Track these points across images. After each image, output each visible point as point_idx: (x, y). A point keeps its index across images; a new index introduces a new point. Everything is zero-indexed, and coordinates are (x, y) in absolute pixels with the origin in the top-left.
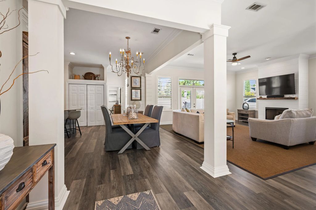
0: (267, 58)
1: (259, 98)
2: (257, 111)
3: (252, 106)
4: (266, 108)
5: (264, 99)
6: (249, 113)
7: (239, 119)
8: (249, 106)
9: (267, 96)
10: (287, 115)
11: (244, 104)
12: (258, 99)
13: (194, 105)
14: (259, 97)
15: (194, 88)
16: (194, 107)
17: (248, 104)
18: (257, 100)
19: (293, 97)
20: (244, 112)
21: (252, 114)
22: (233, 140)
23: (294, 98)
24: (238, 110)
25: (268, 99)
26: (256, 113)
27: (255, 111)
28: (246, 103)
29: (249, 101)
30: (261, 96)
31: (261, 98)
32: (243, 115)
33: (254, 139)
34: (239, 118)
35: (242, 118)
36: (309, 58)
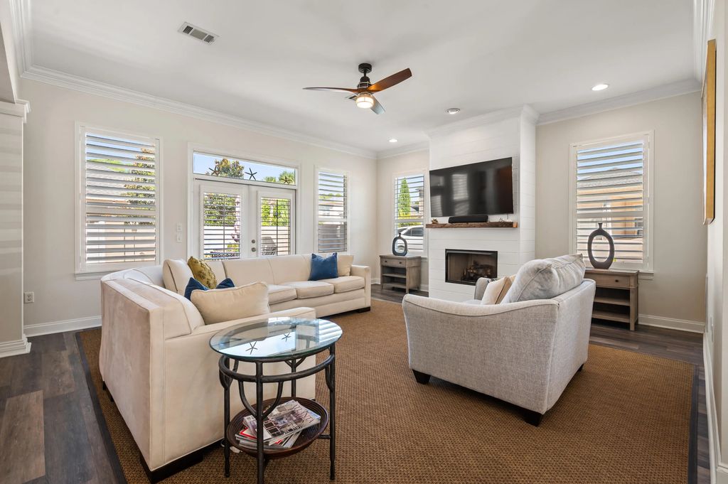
0: (453, 109)
1: (431, 223)
2: (425, 258)
3: (415, 246)
4: (446, 250)
5: (443, 226)
6: (407, 265)
7: (383, 281)
8: (408, 246)
9: (448, 218)
10: (537, 285)
11: (395, 239)
12: (428, 226)
13: (254, 246)
14: (430, 220)
15: (253, 189)
16: (253, 250)
17: (404, 240)
18: (426, 231)
19: (507, 221)
20: (396, 264)
21: (414, 267)
22: (332, 437)
23: (510, 225)
24: (381, 257)
25: (452, 227)
26: (423, 265)
27: (420, 258)
28: (400, 238)
29: (408, 233)
30: (435, 218)
31: (435, 225)
32: (393, 269)
33: (422, 378)
34: (385, 279)
35: (392, 280)
36: (538, 122)
